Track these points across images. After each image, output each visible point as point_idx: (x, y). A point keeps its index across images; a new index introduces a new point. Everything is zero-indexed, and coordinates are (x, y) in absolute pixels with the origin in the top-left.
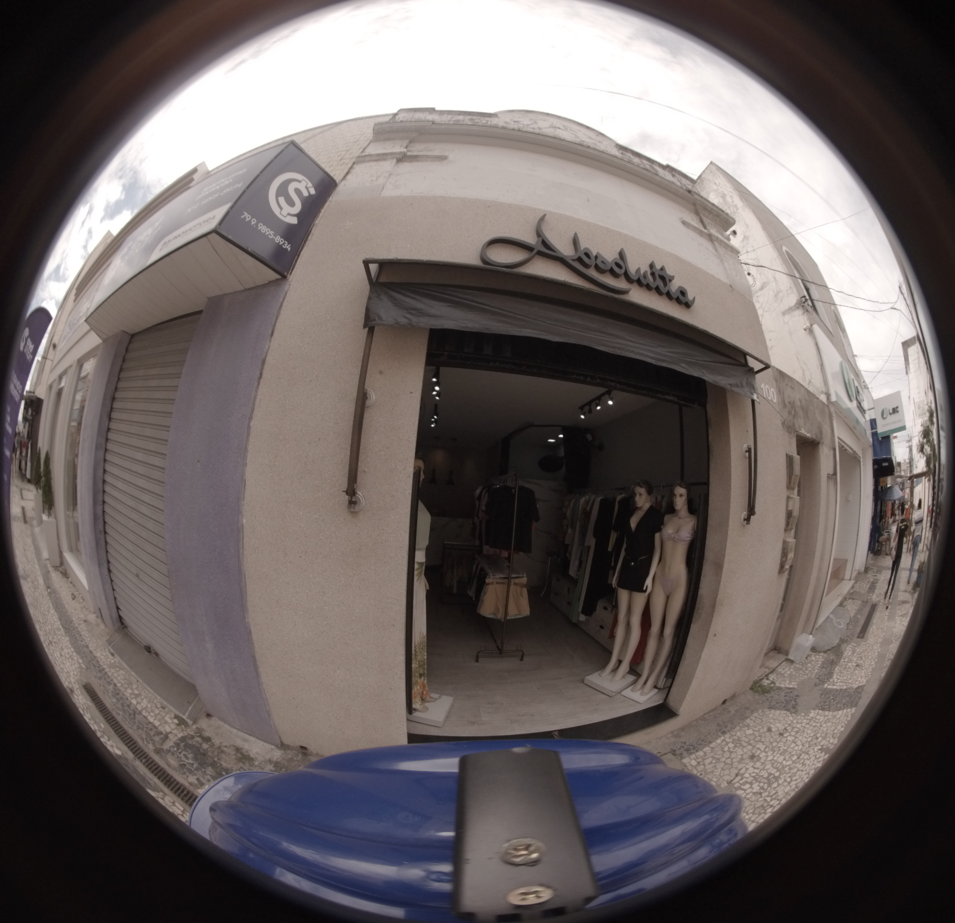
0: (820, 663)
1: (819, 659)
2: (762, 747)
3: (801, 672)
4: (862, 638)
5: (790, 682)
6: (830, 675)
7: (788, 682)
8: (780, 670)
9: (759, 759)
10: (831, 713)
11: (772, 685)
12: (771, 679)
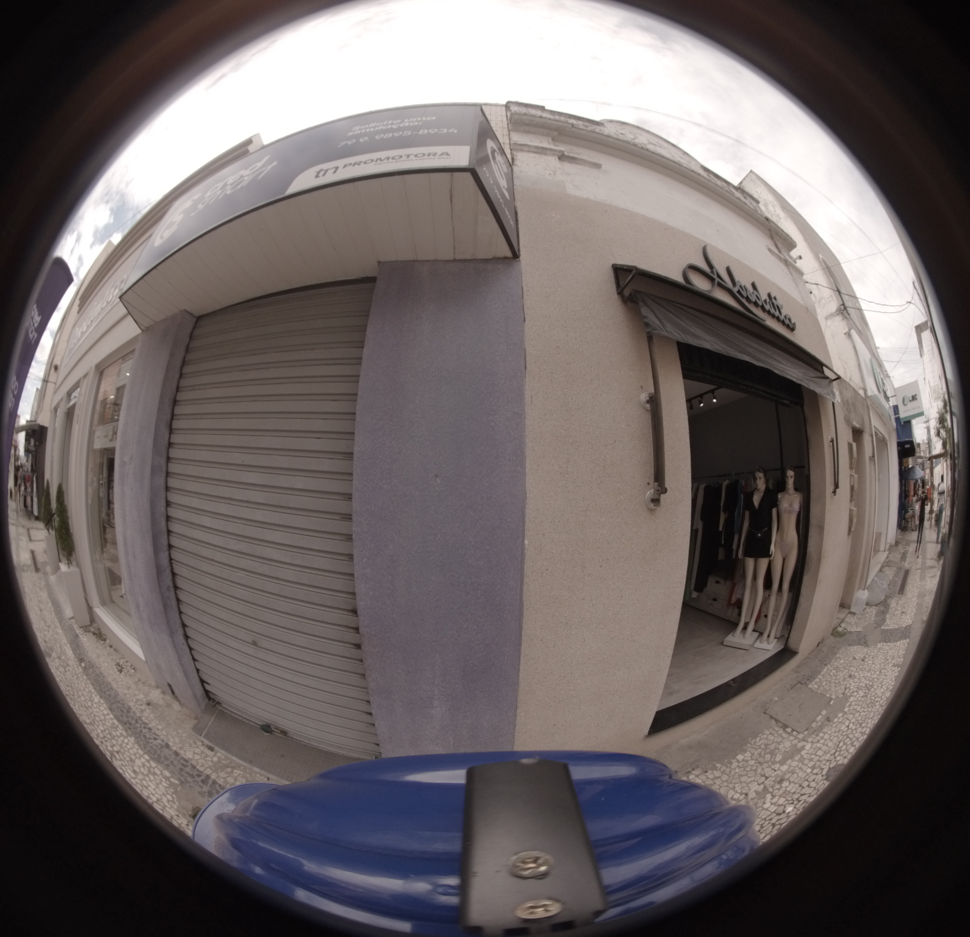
0: (874, 613)
1: (872, 611)
2: (854, 670)
3: (862, 620)
4: (902, 594)
5: (857, 627)
6: (884, 620)
7: (855, 627)
8: (847, 620)
9: (855, 677)
10: (892, 644)
11: (845, 631)
12: (843, 626)
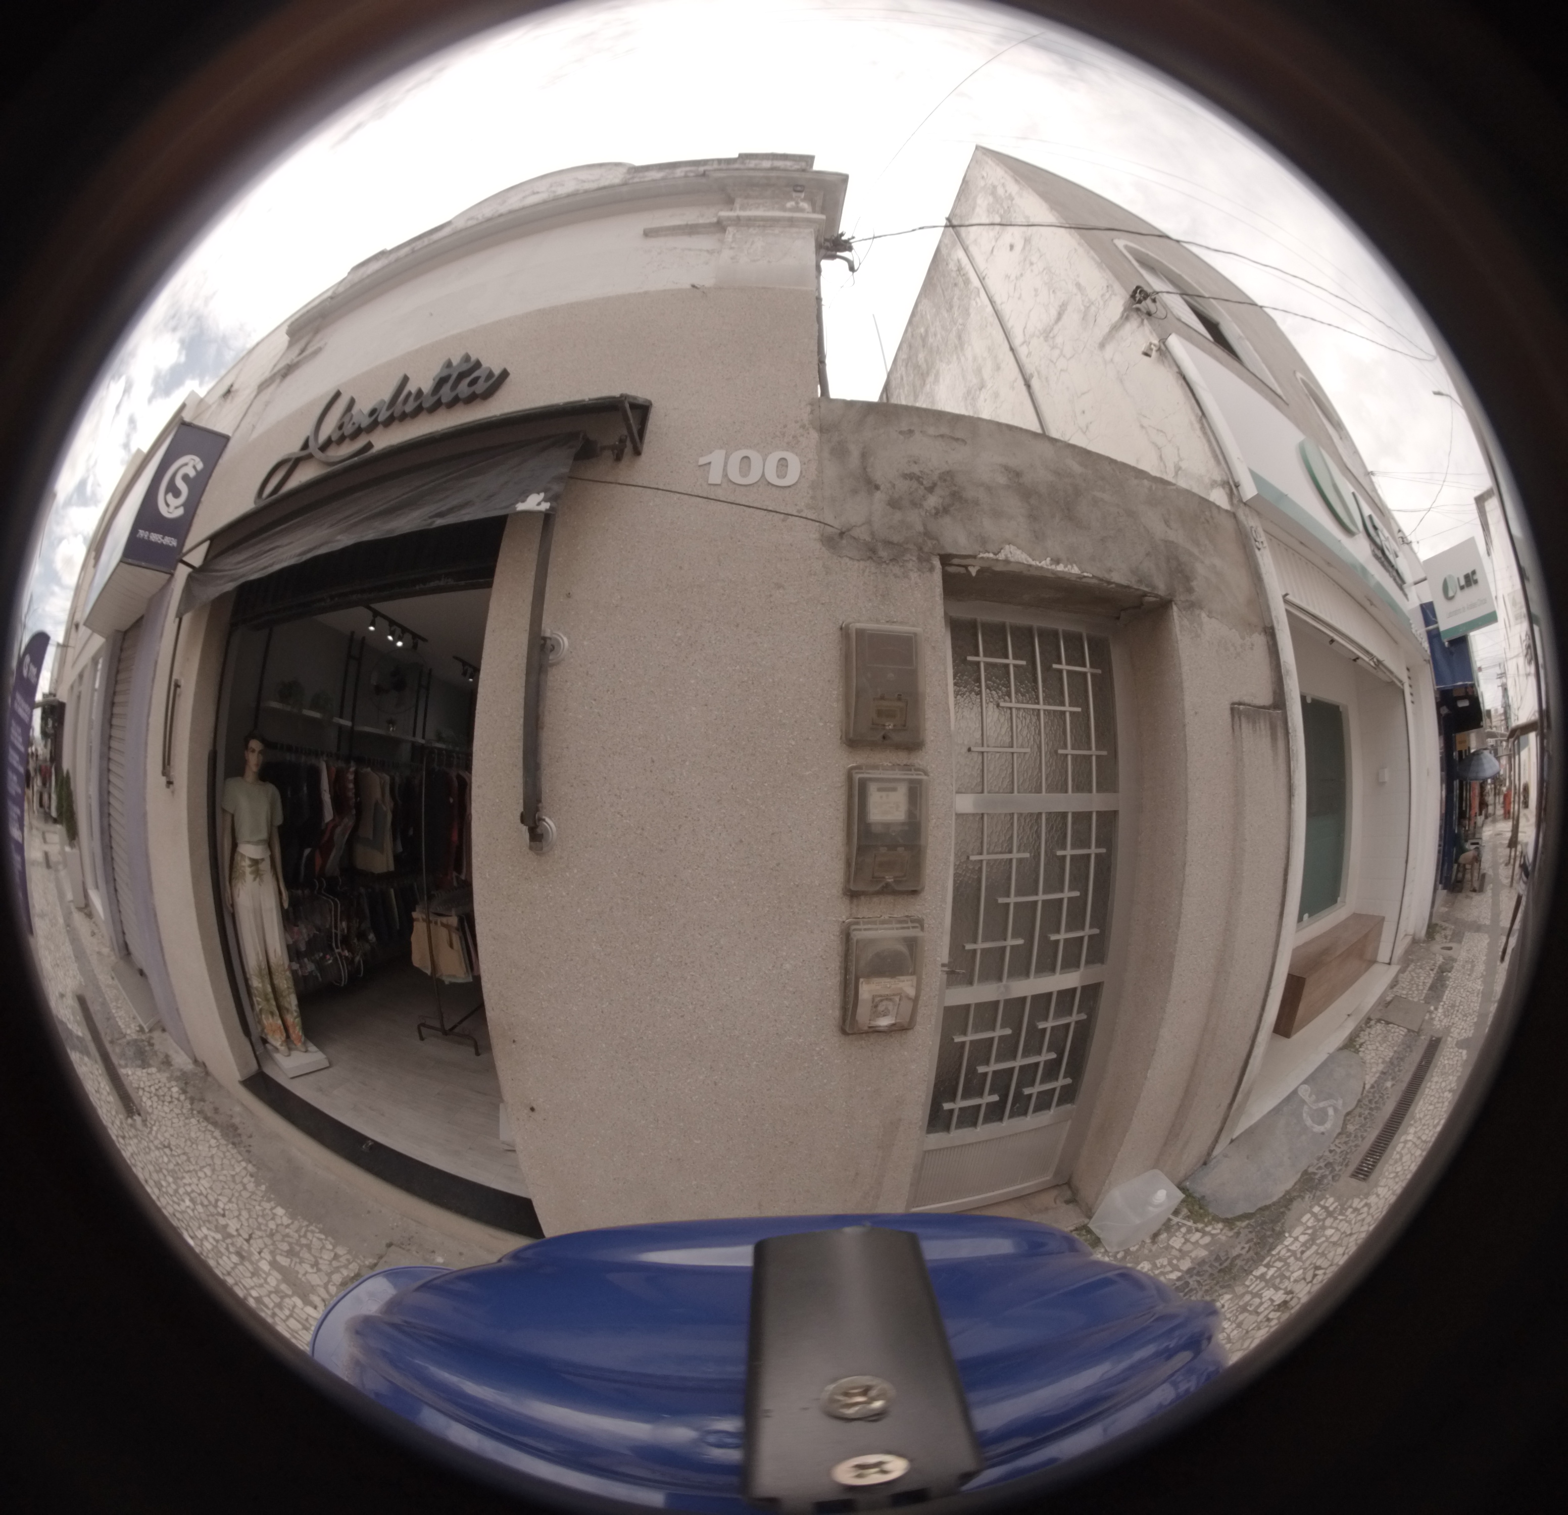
4: (1366, 1176)
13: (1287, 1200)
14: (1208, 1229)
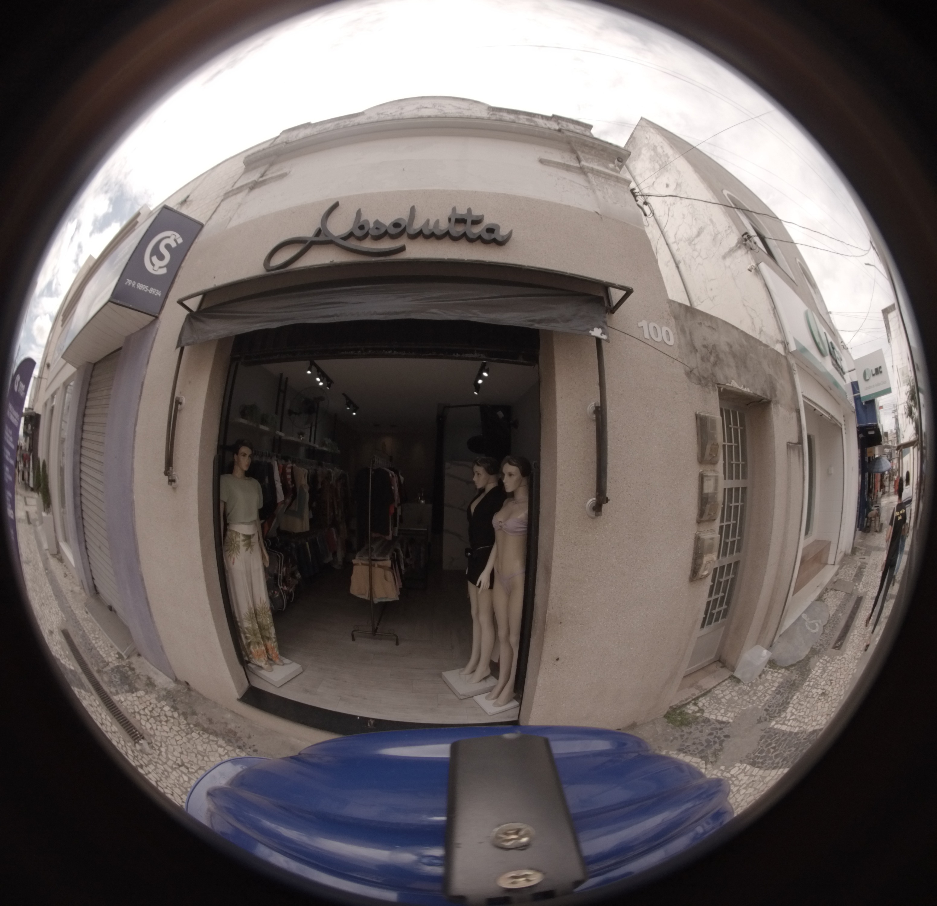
0: (776, 685)
3: (746, 697)
4: (839, 648)
5: (725, 714)
7: (722, 711)
8: (717, 692)
11: (700, 715)
12: (700, 705)
13: (808, 659)
14: (779, 671)
